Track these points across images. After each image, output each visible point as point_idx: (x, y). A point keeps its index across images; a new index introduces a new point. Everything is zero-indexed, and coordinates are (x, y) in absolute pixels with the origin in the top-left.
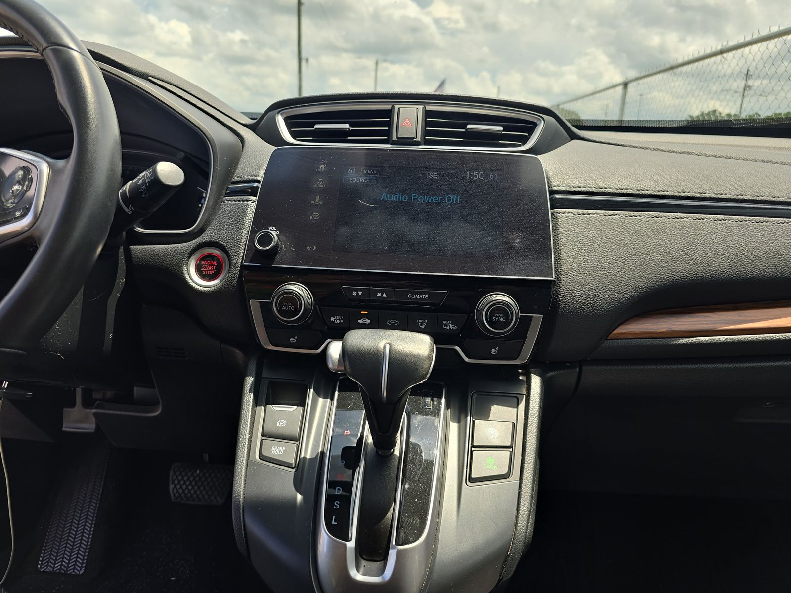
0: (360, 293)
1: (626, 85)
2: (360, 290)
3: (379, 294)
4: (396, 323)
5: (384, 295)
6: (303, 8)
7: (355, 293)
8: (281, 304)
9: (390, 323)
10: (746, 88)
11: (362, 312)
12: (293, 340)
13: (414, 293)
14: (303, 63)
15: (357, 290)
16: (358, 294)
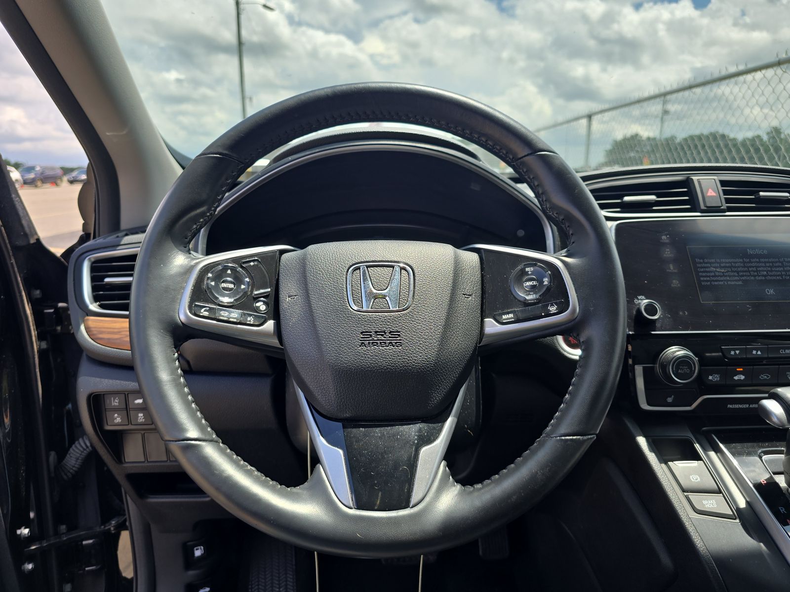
0: (737, 352)
1: (589, 117)
2: (737, 349)
3: (754, 352)
4: (768, 377)
5: (759, 353)
6: (244, 48)
7: (732, 353)
8: (678, 368)
9: (762, 377)
10: (666, 112)
11: (738, 369)
12: (670, 400)
13: (785, 348)
14: (247, 102)
15: (734, 350)
16: (735, 353)
